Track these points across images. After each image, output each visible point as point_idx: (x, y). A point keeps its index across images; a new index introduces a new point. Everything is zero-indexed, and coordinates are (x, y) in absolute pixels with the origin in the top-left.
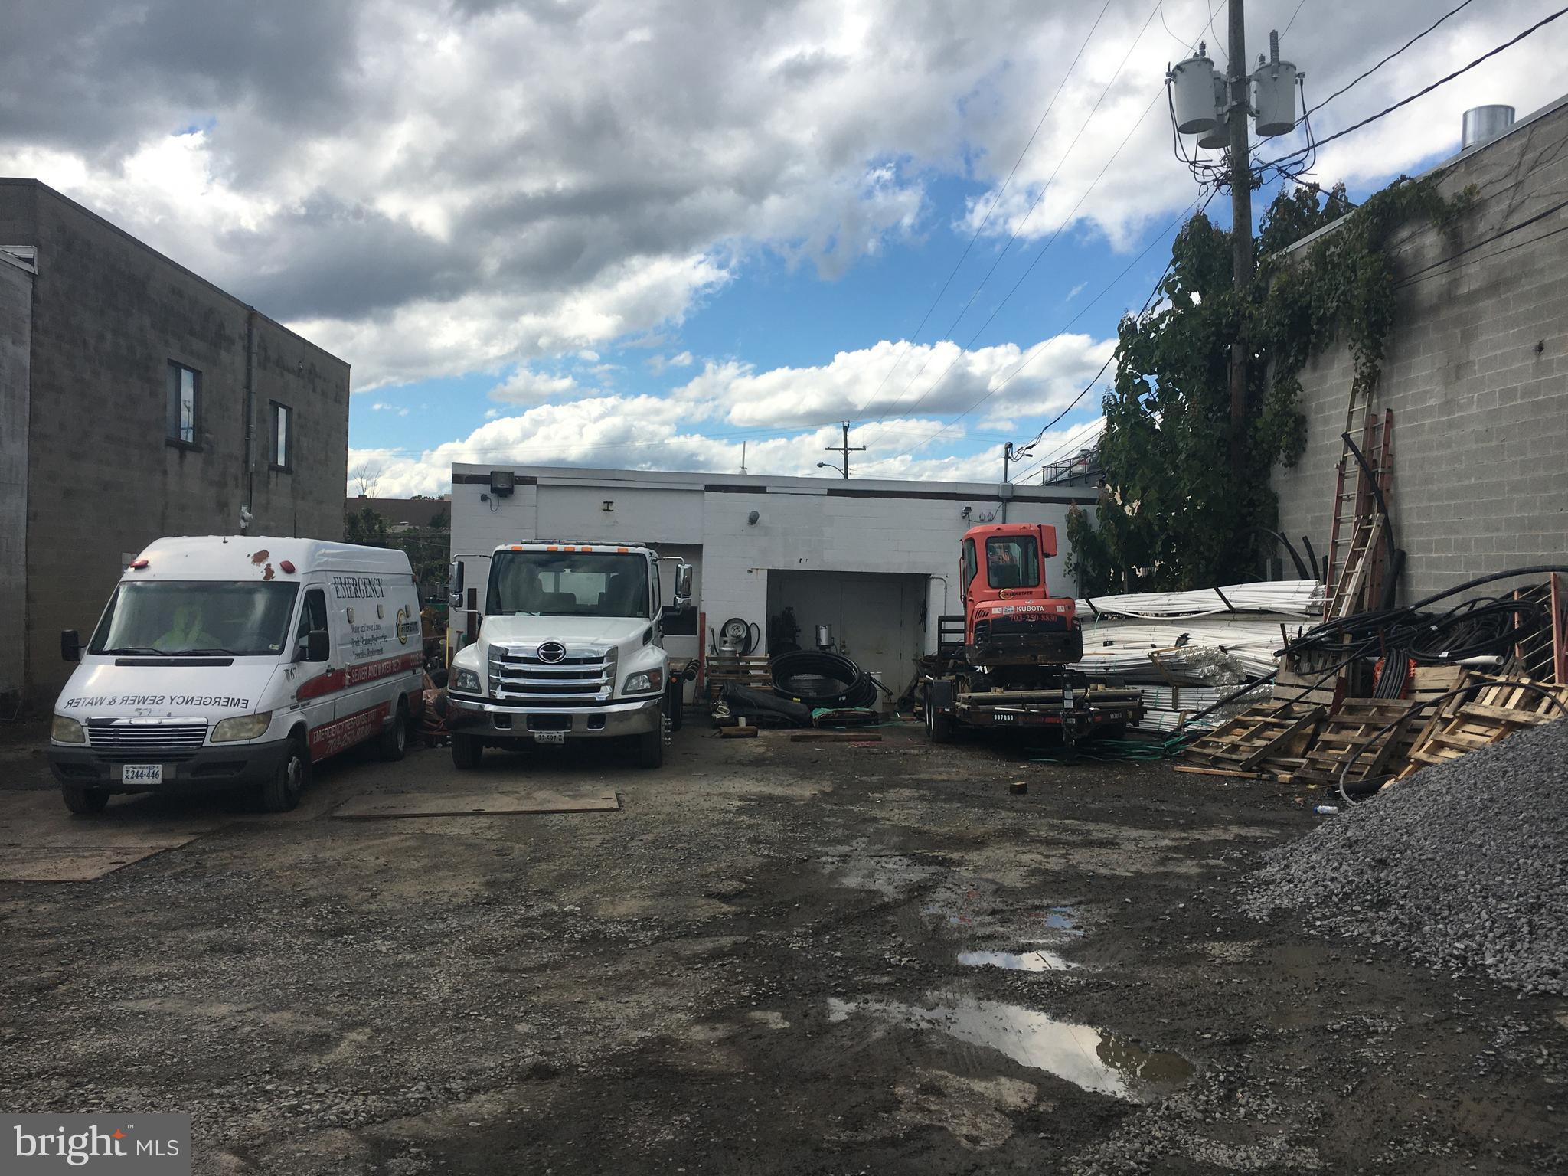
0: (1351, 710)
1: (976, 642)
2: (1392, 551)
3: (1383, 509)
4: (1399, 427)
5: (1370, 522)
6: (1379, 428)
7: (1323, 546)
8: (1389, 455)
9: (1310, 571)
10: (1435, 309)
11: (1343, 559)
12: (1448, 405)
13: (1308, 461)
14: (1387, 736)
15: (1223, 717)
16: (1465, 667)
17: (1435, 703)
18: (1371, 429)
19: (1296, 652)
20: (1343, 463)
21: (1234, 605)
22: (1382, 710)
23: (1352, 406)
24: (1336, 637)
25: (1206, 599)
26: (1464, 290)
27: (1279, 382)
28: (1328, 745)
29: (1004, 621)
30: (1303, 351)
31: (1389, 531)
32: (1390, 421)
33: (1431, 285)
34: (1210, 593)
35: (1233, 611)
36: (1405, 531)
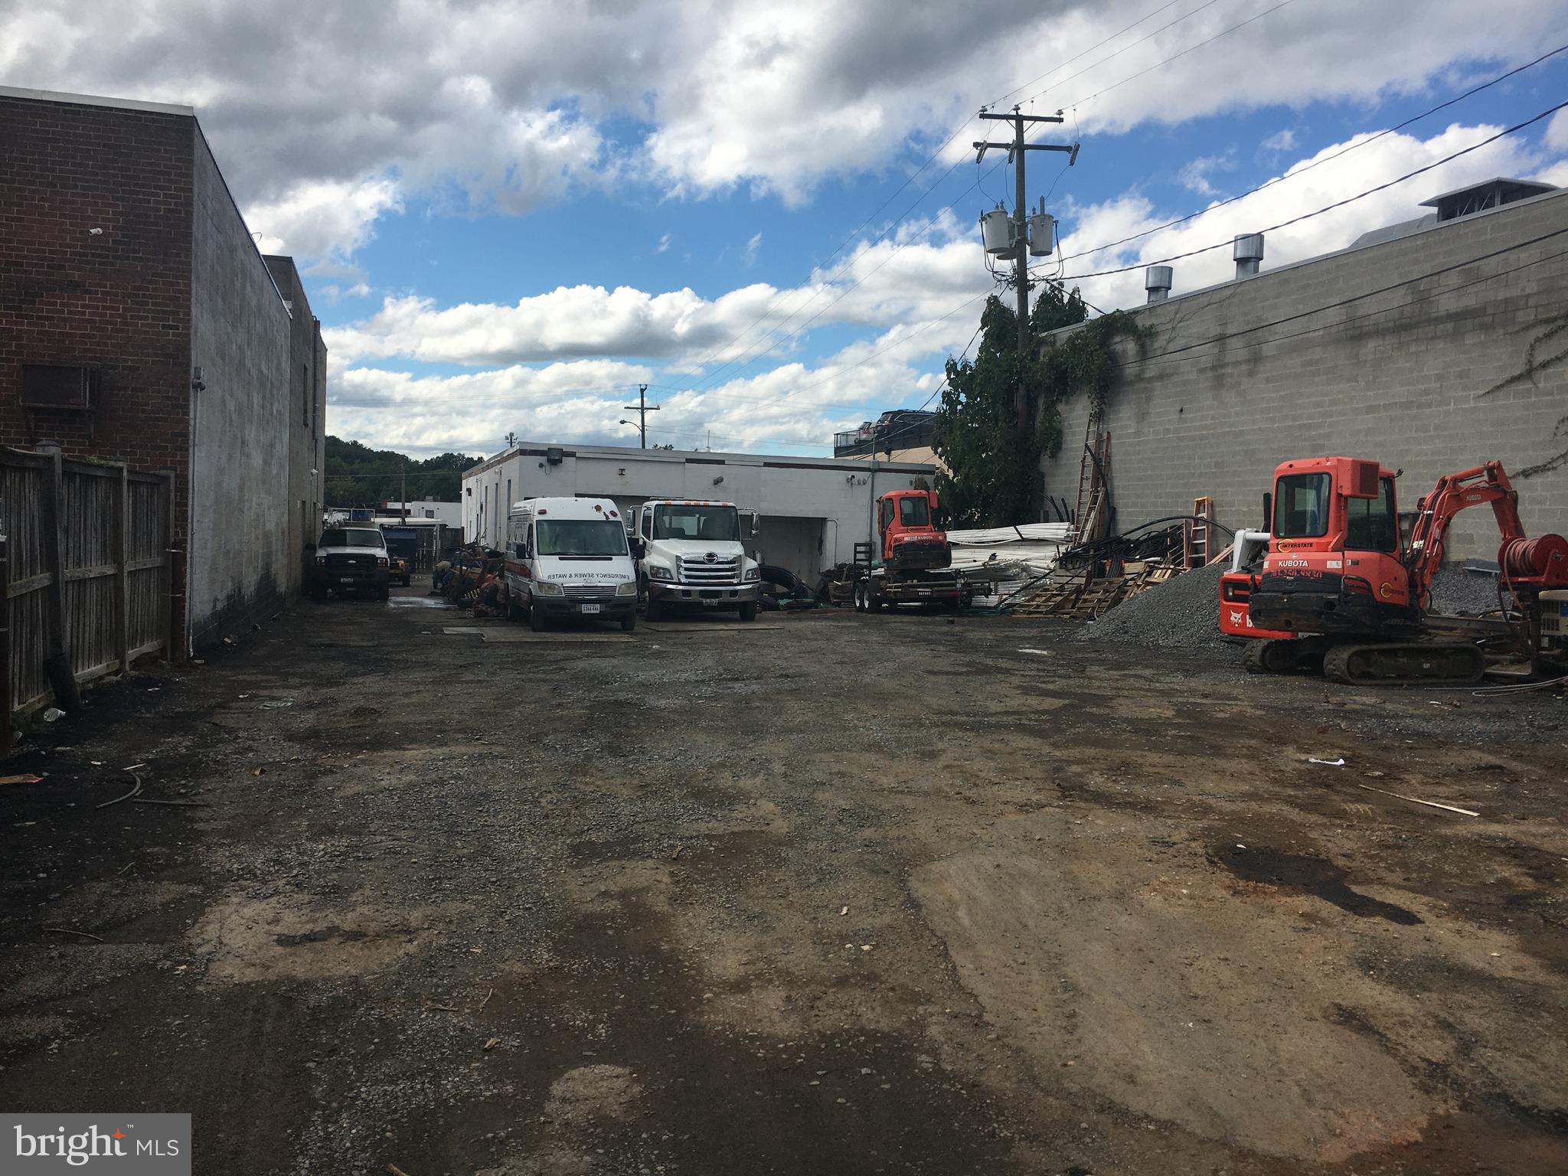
0: (1096, 584)
1: (895, 556)
2: (1109, 507)
3: (1105, 485)
4: (1113, 441)
5: (1098, 492)
6: (1103, 441)
7: (1073, 503)
8: (1108, 456)
9: (1065, 517)
10: (1132, 383)
11: (1084, 510)
12: (1138, 433)
13: (1063, 456)
14: (1113, 594)
15: (1023, 596)
16: (1146, 562)
17: (1132, 579)
18: (1099, 442)
19: (1064, 561)
20: (1084, 459)
21: (1024, 536)
22: (1111, 583)
23: (1089, 428)
24: (1086, 551)
25: (1008, 533)
26: (1147, 376)
27: (1046, 409)
28: (1085, 601)
29: (911, 544)
30: (1063, 393)
31: (1108, 496)
32: (1109, 438)
33: (1131, 370)
34: (1011, 529)
35: (1023, 540)
36: (1116, 497)
